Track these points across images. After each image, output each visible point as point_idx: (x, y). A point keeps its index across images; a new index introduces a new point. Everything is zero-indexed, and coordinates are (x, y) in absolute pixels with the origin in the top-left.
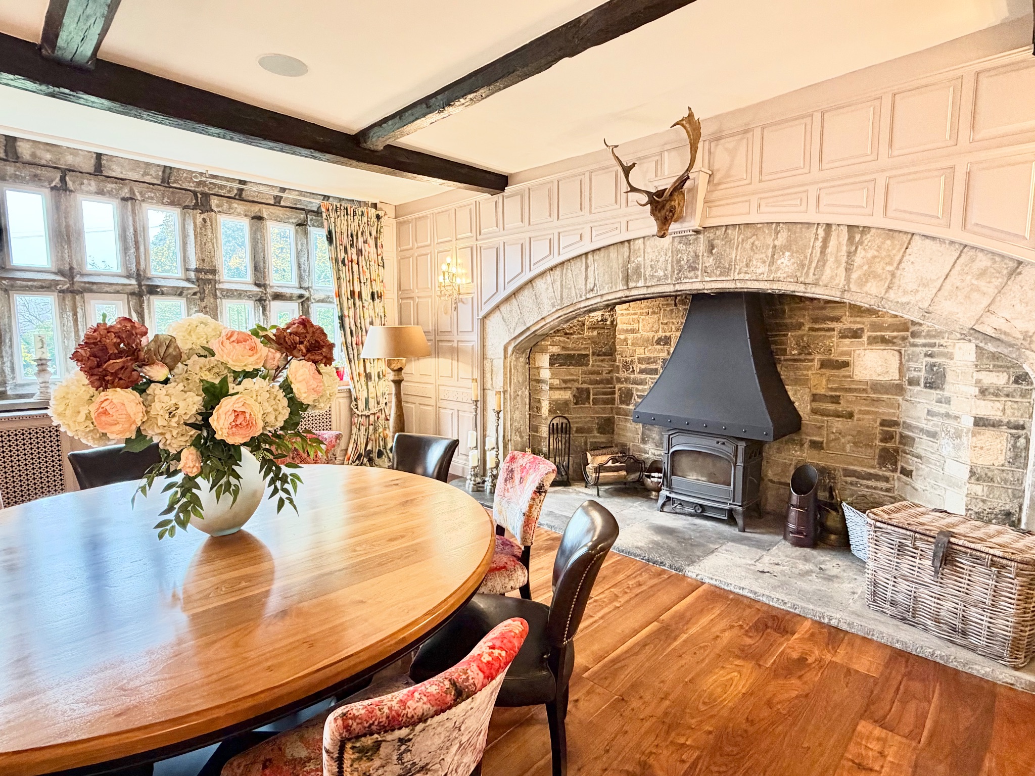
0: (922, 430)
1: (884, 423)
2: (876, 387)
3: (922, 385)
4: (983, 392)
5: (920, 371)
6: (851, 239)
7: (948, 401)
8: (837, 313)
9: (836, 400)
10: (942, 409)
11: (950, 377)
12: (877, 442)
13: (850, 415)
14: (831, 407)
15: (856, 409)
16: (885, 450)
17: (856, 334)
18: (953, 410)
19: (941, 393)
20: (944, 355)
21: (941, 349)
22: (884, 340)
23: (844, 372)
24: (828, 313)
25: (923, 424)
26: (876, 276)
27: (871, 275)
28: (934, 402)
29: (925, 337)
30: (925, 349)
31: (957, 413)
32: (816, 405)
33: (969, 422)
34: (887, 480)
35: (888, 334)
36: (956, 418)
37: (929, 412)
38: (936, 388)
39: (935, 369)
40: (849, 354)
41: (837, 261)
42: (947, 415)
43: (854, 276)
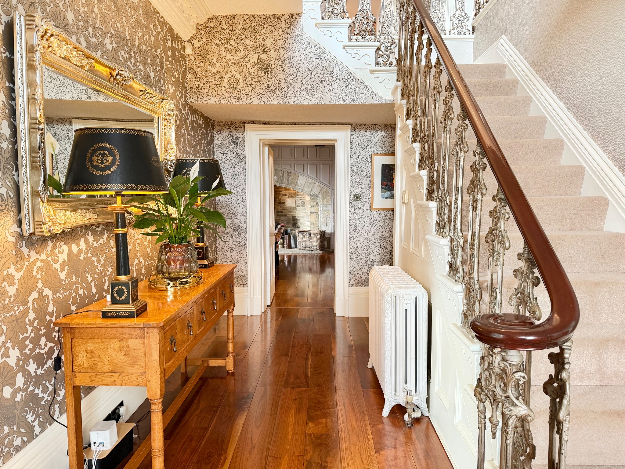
1: (293, 217)
2: (291, 208)
3: (300, 206)
4: (311, 206)
5: (299, 203)
6: (288, 174)
7: (306, 209)
8: (281, 190)
9: (282, 212)
11: (306, 204)
12: (292, 222)
13: (286, 215)
14: (281, 214)
15: (287, 214)
16: (294, 223)
17: (286, 195)
20: (304, 199)
22: (292, 197)
23: (284, 205)
24: (279, 190)
26: (293, 183)
27: (292, 182)
28: (303, 210)
29: (300, 196)
30: (300, 198)
32: (278, 214)
33: (309, 213)
34: (294, 230)
35: (292, 195)
36: (307, 212)
37: (302, 213)
38: (303, 207)
39: (302, 203)
40: (284, 200)
41: (286, 179)
42: (305, 212)
43: (289, 182)
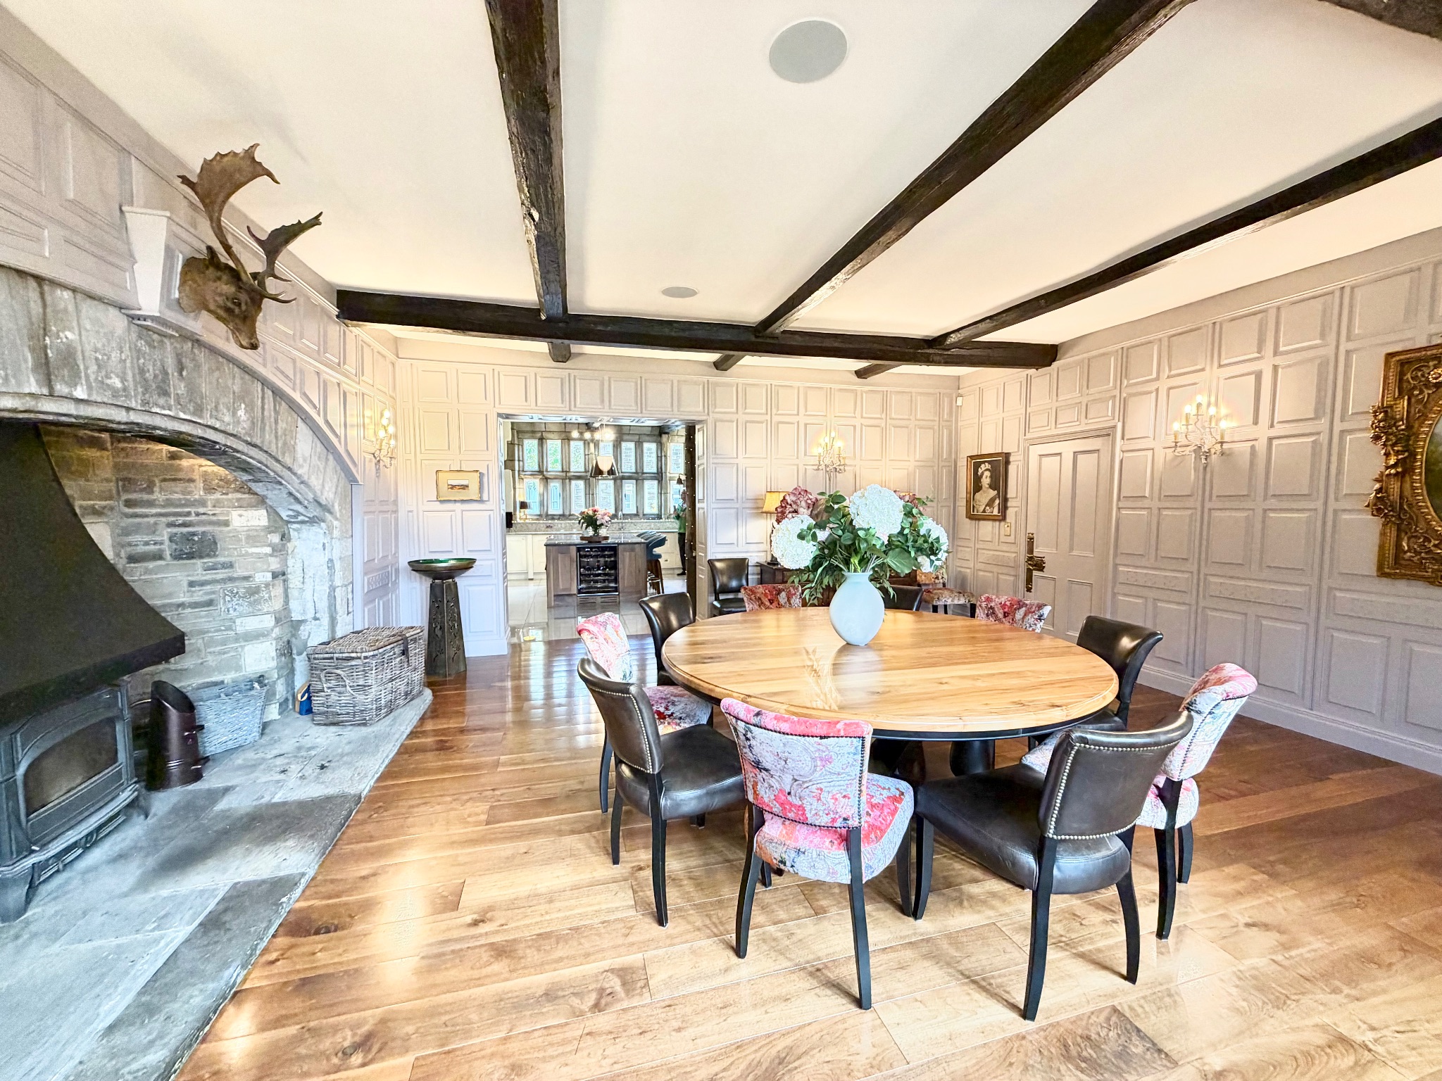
0: (182, 605)
3: (168, 557)
4: (273, 550)
5: (161, 543)
7: (228, 566)
10: (221, 574)
11: (225, 543)
18: (239, 572)
19: (213, 560)
20: (219, 523)
21: (204, 517)
25: (182, 599)
28: (200, 571)
29: (163, 507)
30: (164, 519)
31: (246, 574)
33: (266, 578)
36: (246, 578)
37: (191, 584)
38: (201, 557)
39: (196, 538)
42: (231, 579)
